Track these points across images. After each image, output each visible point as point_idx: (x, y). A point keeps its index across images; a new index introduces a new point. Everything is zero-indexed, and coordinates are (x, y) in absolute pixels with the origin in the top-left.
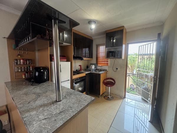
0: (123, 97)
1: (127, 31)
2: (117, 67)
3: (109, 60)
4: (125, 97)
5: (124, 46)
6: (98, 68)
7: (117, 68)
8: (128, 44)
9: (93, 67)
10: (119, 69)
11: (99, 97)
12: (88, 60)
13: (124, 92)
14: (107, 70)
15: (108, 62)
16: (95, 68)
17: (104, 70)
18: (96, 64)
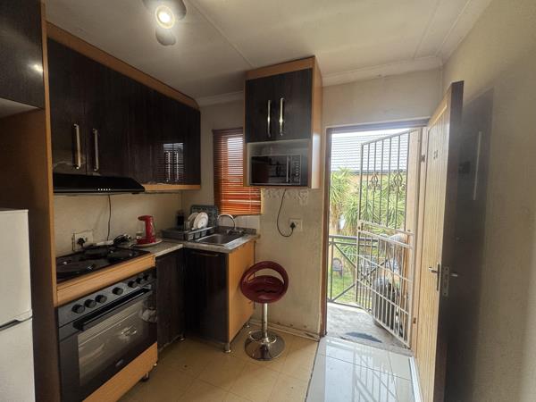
0: (319, 332)
1: (324, 85)
2: (291, 221)
3: (263, 192)
4: (323, 334)
5: (316, 139)
6: (224, 222)
7: (294, 221)
8: (330, 131)
9: (202, 221)
10: (299, 228)
11: (225, 350)
12: (182, 191)
13: (320, 314)
14: (258, 232)
15: (259, 199)
16: (208, 226)
17: (244, 232)
18: (214, 209)
